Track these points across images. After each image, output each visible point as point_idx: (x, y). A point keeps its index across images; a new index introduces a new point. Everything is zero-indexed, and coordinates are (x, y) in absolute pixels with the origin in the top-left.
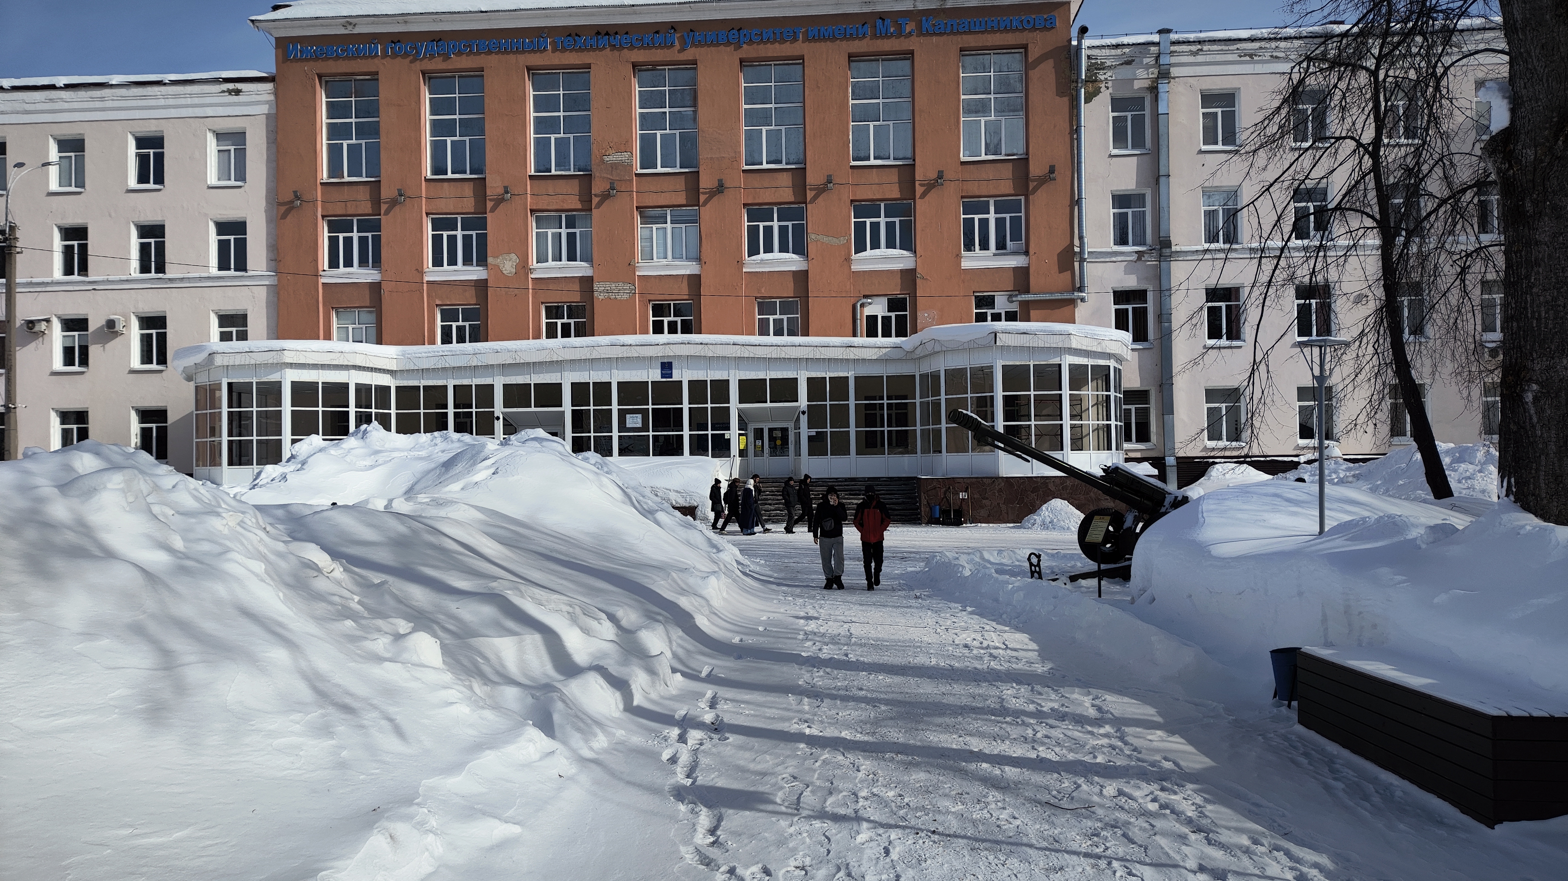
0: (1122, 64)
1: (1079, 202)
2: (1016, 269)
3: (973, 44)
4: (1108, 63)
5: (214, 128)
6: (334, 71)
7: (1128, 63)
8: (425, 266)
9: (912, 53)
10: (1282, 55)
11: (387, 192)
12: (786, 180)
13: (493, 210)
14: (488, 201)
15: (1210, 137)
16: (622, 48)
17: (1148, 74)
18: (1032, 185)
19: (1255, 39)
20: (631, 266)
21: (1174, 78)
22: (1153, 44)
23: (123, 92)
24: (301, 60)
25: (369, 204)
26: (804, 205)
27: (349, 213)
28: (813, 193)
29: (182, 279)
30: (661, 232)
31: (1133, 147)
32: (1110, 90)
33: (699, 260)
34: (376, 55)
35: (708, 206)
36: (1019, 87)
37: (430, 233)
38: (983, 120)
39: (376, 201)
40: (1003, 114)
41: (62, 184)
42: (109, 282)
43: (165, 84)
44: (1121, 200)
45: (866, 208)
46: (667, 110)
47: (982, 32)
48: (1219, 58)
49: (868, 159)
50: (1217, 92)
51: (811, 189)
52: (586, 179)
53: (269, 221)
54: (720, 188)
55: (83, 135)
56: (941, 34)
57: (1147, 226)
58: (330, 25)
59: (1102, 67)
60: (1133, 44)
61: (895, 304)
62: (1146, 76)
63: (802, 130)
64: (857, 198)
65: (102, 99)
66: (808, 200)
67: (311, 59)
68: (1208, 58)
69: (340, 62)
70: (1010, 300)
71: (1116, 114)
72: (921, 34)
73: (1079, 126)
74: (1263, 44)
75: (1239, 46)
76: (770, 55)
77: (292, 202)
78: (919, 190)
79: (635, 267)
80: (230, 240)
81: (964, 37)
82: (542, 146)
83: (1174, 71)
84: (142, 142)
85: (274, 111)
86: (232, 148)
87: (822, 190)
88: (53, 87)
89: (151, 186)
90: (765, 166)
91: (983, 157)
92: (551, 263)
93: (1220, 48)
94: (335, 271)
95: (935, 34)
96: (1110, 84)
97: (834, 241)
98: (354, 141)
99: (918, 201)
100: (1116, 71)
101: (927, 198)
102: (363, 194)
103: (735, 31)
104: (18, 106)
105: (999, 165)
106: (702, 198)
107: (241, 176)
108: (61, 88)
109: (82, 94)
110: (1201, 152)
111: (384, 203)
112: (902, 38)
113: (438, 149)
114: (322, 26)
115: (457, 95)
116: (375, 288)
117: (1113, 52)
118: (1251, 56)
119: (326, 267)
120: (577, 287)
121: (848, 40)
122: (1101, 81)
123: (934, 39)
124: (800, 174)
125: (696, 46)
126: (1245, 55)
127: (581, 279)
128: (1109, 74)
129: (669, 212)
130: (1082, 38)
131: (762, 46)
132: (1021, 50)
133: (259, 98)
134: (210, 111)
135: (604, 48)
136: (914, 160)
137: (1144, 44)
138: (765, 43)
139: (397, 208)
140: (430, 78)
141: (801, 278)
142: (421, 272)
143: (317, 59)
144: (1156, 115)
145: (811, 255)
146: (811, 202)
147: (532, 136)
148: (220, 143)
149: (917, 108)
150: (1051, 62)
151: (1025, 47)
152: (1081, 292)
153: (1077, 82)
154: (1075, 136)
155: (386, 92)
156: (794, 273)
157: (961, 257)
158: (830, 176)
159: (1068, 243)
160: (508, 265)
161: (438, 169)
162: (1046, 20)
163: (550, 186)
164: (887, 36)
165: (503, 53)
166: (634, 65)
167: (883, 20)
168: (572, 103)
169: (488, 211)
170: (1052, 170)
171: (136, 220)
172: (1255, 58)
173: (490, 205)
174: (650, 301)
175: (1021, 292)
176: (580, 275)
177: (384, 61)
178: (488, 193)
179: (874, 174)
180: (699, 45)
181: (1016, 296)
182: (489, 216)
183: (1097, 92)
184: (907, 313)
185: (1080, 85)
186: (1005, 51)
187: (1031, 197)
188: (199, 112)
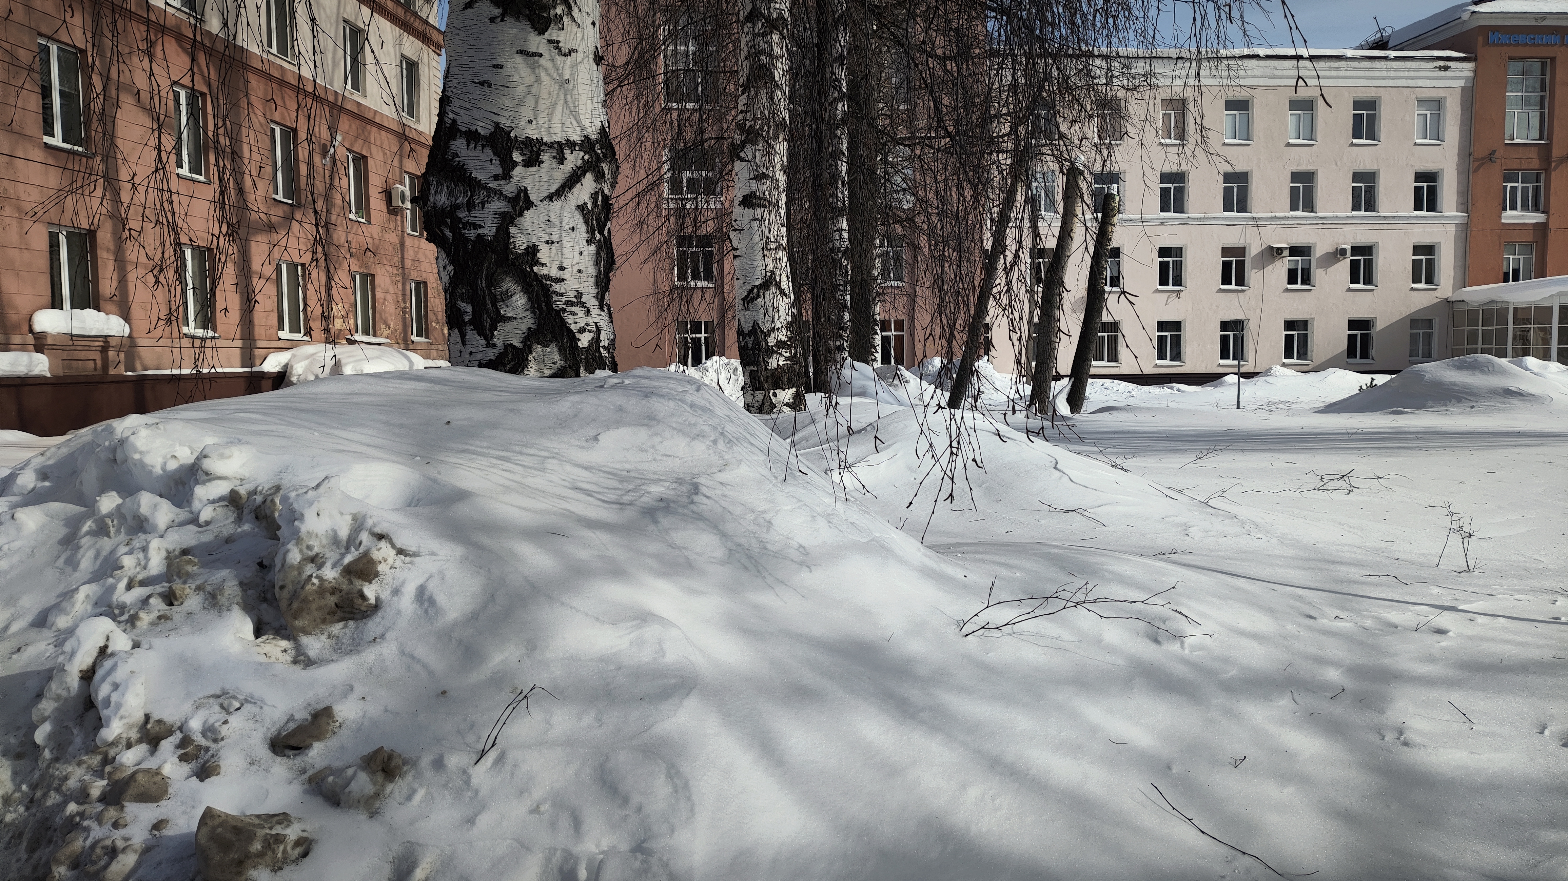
5: (1421, 96)
6: (1522, 55)
11: (1558, 153)
23: (1355, 64)
25: (1539, 162)
29: (1388, 217)
34: (1556, 44)
39: (1546, 159)
42: (1331, 218)
43: (1390, 59)
53: (1461, 173)
55: (1316, 97)
58: (1526, 18)
65: (1338, 69)
67: (1504, 45)
69: (1527, 48)
77: (1485, 158)
80: (1424, 187)
84: (1358, 105)
85: (1471, 85)
86: (1428, 113)
89: (1365, 141)
102: (1534, 154)
104: (1268, 72)
107: (1438, 135)
109: (1323, 64)
111: (1554, 161)
114: (1520, 18)
116: (1543, 227)
133: (1460, 74)
134: (1420, 83)
139: (1563, 165)
143: (1509, 44)
155: (1561, 73)
171: (1352, 168)
188: (1412, 83)
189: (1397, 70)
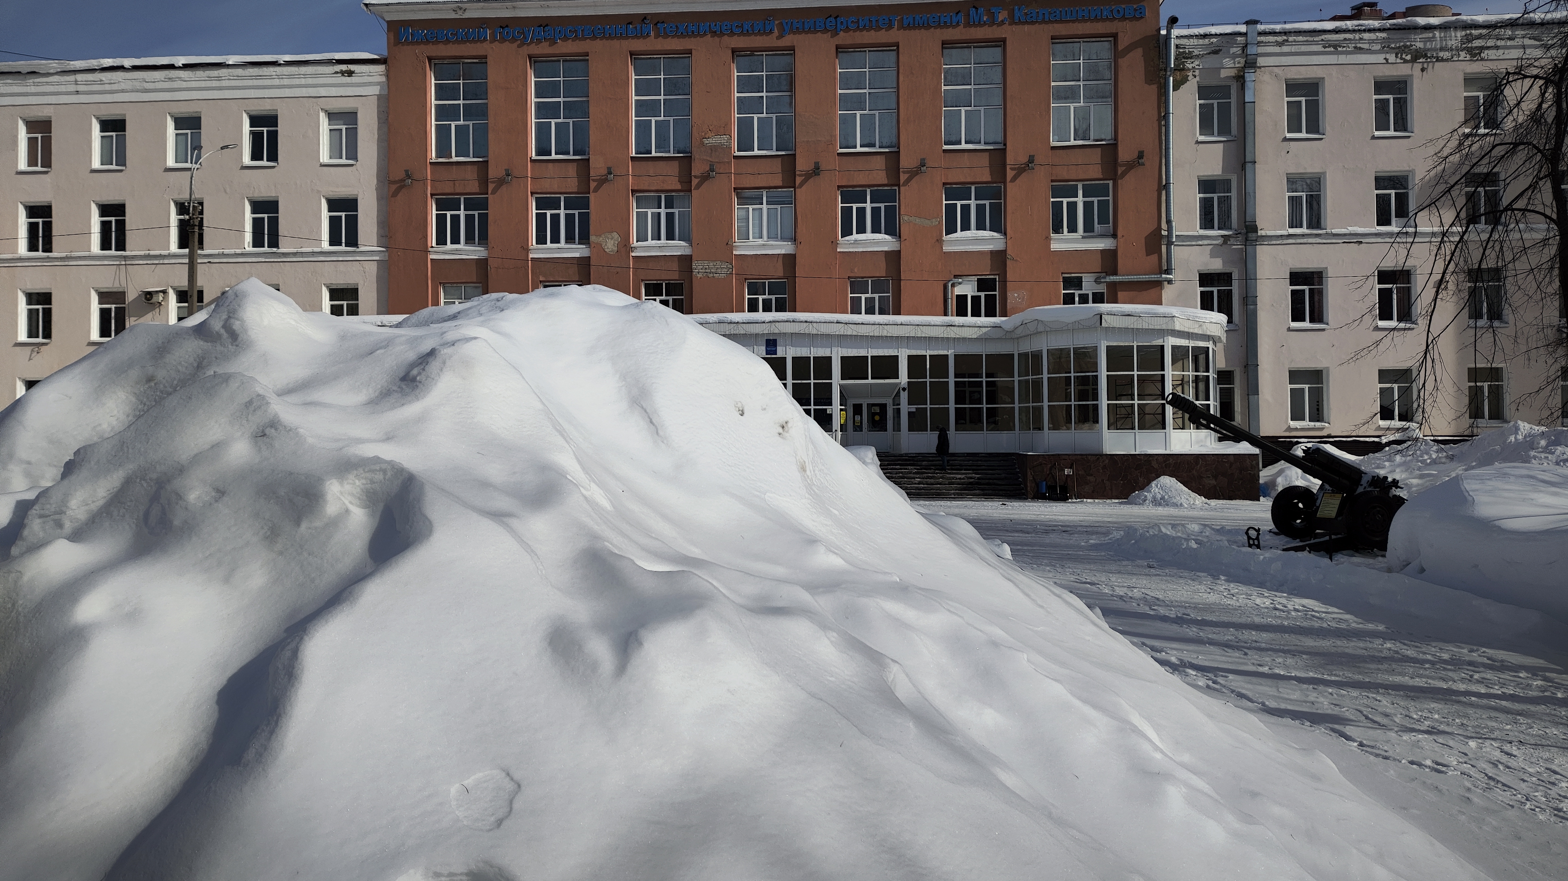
0: (1209, 54)
1: (1167, 187)
2: (1103, 252)
3: (1064, 33)
4: (1196, 52)
5: (327, 107)
6: (444, 54)
7: (1216, 52)
8: (530, 244)
9: (1004, 41)
10: (1366, 46)
11: (494, 172)
12: (880, 163)
13: (596, 190)
14: (591, 182)
15: (1294, 126)
16: (722, 34)
17: (1234, 63)
18: (1120, 170)
19: (1339, 31)
20: (729, 245)
21: (1260, 67)
22: (1240, 34)
23: (239, 71)
24: (412, 43)
25: (476, 184)
26: (896, 188)
27: (458, 191)
28: (907, 176)
29: (295, 254)
30: (757, 213)
31: (1219, 134)
32: (1198, 78)
33: (794, 240)
34: (485, 39)
35: (804, 187)
36: (1107, 74)
37: (534, 211)
38: (1072, 106)
39: (484, 180)
40: (1091, 100)
41: (179, 160)
42: (224, 255)
43: (280, 65)
44: (1206, 185)
45: (956, 191)
46: (764, 94)
47: (1073, 21)
48: (1304, 48)
49: (959, 143)
50: (1301, 81)
51: (904, 172)
52: (686, 161)
53: (380, 199)
54: (816, 171)
55: (200, 112)
56: (1033, 23)
57: (1233, 211)
58: (441, 10)
59: (1190, 56)
60: (1221, 34)
61: (983, 285)
62: (1232, 65)
63: (895, 115)
64: (949, 181)
65: (219, 78)
66: (902, 182)
67: (422, 42)
68: (1294, 49)
69: (450, 46)
70: (1098, 282)
71: (1202, 102)
72: (1013, 23)
73: (1167, 113)
74: (1348, 36)
75: (1323, 37)
76: (865, 42)
77: (403, 180)
78: (1010, 174)
79: (732, 246)
80: (341, 217)
81: (1056, 25)
82: (643, 129)
83: (1261, 61)
84: (255, 121)
85: (386, 93)
86: (344, 127)
87: (915, 173)
88: (171, 67)
89: (264, 163)
90: (859, 149)
91: (1072, 142)
92: (650, 242)
93: (1305, 39)
94: (442, 248)
95: (1026, 23)
96: (1197, 73)
97: (927, 223)
98: (462, 122)
99: (1009, 185)
100: (1203, 60)
101: (1017, 181)
102: (471, 174)
103: (832, 19)
104: (138, 85)
105: (1088, 150)
106: (798, 180)
107: (353, 154)
108: (179, 68)
109: (200, 73)
110: (1285, 139)
111: (492, 182)
112: (995, 27)
113: (543, 131)
114: (433, 10)
115: (561, 79)
116: (482, 264)
117: (1201, 42)
118: (1335, 47)
119: (434, 244)
120: (675, 266)
121: (941, 27)
122: (1189, 70)
123: (1026, 27)
124: (893, 158)
125: (794, 33)
126: (1330, 46)
127: (680, 257)
128: (1197, 63)
129: (765, 193)
130: (1172, 28)
131: (858, 33)
132: (1110, 39)
133: (370, 79)
134: (323, 92)
135: (705, 34)
136: (1005, 145)
137: (1230, 34)
138: (861, 30)
139: (504, 188)
140: (535, 62)
141: (893, 258)
142: (527, 250)
143: (427, 42)
144: (1242, 104)
145: (903, 237)
146: (904, 185)
147: (634, 118)
148: (332, 122)
149: (1008, 94)
150: (1139, 51)
151: (1115, 36)
152: (1168, 274)
153: (1165, 70)
154: (1163, 123)
155: (494, 75)
156: (887, 253)
157: (1050, 239)
158: (924, 159)
159: (1156, 226)
160: (610, 244)
161: (543, 150)
162: (1135, 10)
163: (651, 167)
164: (980, 24)
165: (607, 39)
166: (734, 51)
167: (977, 9)
168: (672, 87)
169: (591, 191)
170: (1141, 155)
171: (250, 195)
172: (1339, 49)
173: (593, 185)
174: (746, 279)
175: (1108, 274)
176: (679, 254)
177: (493, 45)
178: (592, 174)
179: (966, 159)
180: (798, 31)
181: (1104, 278)
182: (592, 197)
183: (1185, 80)
184: (997, 293)
185: (1168, 73)
186: (1094, 39)
187: (1120, 181)
188: (312, 92)
189: (290, 76)
